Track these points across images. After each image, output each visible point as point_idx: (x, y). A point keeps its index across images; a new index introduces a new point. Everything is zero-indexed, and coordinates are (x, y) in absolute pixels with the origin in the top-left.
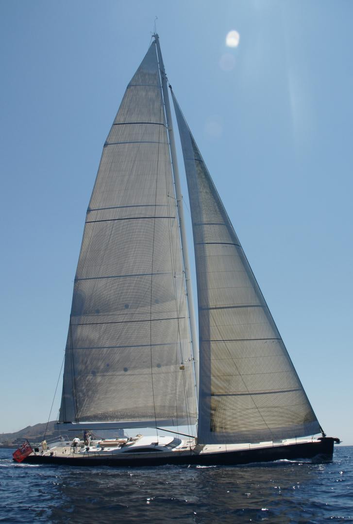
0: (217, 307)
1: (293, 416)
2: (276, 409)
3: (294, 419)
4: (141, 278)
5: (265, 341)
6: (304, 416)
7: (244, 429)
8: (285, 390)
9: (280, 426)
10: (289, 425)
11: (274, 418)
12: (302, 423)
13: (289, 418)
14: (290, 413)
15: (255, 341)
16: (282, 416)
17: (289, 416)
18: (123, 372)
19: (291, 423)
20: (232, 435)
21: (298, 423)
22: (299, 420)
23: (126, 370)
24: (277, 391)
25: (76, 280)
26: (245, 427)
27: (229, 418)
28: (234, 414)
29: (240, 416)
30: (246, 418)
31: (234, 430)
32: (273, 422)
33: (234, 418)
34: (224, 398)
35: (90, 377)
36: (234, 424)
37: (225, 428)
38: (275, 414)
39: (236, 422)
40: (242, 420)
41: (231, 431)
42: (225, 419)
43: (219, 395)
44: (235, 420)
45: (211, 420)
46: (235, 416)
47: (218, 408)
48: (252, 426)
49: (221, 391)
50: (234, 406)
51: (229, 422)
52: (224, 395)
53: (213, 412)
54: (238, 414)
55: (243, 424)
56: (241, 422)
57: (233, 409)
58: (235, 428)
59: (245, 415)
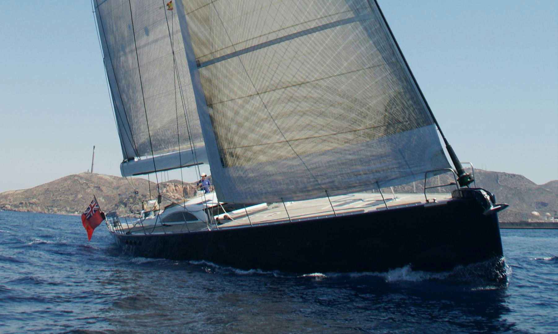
1: (350, 109)
2: (303, 91)
3: (354, 122)
6: (381, 109)
7: (263, 158)
8: (313, 25)
9: (326, 147)
10: (347, 141)
11: (306, 120)
12: (380, 134)
13: (341, 117)
16: (321, 114)
18: (146, 37)
19: (350, 136)
20: (251, 175)
21: (369, 135)
22: (369, 123)
26: (263, 152)
27: (234, 127)
28: (237, 113)
29: (247, 119)
30: (257, 124)
31: (249, 160)
32: (309, 133)
33: (240, 125)
34: (214, 71)
35: (122, 58)
36: (245, 143)
37: (238, 157)
38: (305, 106)
39: (245, 137)
40: (252, 131)
41: (247, 166)
42: (228, 129)
43: (206, 64)
44: (242, 131)
45: (216, 134)
46: (239, 119)
47: (215, 101)
48: (273, 147)
49: (206, 52)
50: (231, 91)
51: (236, 139)
52: (212, 62)
53: (211, 111)
54: (242, 112)
55: (258, 143)
56: (252, 136)
57: (232, 100)
58: (249, 154)
59: (254, 114)
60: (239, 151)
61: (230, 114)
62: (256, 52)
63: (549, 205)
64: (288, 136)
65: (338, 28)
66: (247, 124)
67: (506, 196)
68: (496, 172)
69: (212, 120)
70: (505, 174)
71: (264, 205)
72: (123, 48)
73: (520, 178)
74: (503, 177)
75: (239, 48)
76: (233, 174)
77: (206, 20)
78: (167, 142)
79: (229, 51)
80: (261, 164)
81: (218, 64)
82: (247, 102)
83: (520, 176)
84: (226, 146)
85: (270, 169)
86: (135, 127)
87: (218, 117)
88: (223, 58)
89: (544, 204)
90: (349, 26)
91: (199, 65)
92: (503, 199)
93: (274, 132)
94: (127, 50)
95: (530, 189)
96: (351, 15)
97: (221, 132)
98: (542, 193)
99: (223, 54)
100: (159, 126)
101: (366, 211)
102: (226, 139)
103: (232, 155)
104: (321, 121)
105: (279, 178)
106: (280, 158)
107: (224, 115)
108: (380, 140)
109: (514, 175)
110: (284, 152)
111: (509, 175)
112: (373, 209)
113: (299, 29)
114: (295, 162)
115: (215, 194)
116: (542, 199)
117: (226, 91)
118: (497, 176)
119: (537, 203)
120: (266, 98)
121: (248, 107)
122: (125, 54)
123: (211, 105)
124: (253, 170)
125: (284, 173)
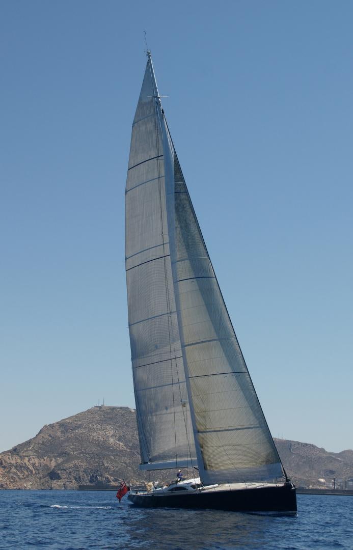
0: (189, 343)
1: (255, 455)
2: (239, 448)
3: (256, 459)
4: (161, 318)
5: (225, 375)
6: (265, 456)
7: (222, 468)
8: (245, 427)
9: (246, 466)
10: (253, 465)
11: (240, 457)
12: (264, 464)
13: (251, 457)
14: (252, 452)
15: (217, 376)
16: (245, 456)
17: (251, 455)
18: (165, 411)
19: (254, 464)
20: (217, 473)
21: (260, 464)
22: (261, 460)
23: (167, 409)
24: (238, 427)
25: (130, 325)
26: (223, 466)
27: (212, 456)
28: (213, 452)
29: (218, 454)
30: (222, 456)
31: (217, 468)
32: (240, 461)
33: (214, 456)
34: (205, 435)
35: (150, 417)
36: (216, 462)
37: (212, 467)
38: (240, 452)
39: (216, 460)
40: (219, 458)
41: (216, 470)
42: (209, 456)
43: (202, 432)
44: (215, 458)
45: (203, 457)
46: (214, 453)
47: (204, 446)
48: (227, 464)
49: (202, 428)
50: (212, 443)
51: (212, 460)
52: (204, 432)
53: (202, 449)
54: (216, 451)
55: (221, 463)
56: (219, 460)
57: (212, 447)
58: (217, 466)
59: (220, 452)
60: (213, 465)
61: (211, 451)
62: (223, 432)
63: (336, 473)
64: (233, 461)
65: (254, 429)
66: (218, 456)
67: (298, 464)
68: (290, 441)
69: (202, 452)
70: (298, 443)
71: (217, 485)
72: (151, 413)
73: (311, 447)
74: (296, 446)
75: (216, 430)
76: (209, 472)
77: (204, 417)
78: (170, 457)
79: (213, 430)
80: (222, 470)
81: (208, 433)
82: (218, 448)
83: (312, 446)
84: (207, 462)
85: (225, 472)
86: (152, 448)
87: (205, 452)
88: (210, 432)
89: (332, 472)
90: (257, 429)
91: (199, 432)
92: (295, 466)
93: (228, 460)
94: (153, 414)
95: (320, 458)
96: (258, 425)
97: (206, 457)
98: (331, 462)
99: (210, 430)
100: (167, 449)
101: (258, 488)
102: (208, 460)
103: (210, 466)
104: (245, 458)
105: (228, 475)
106: (229, 468)
107: (208, 451)
108: (264, 466)
109: (306, 444)
110: (231, 466)
111: (302, 444)
112: (260, 487)
113: (240, 427)
114: (235, 470)
115: (199, 479)
116: (330, 467)
117: (210, 443)
118: (291, 445)
119: (326, 471)
120: (226, 448)
121: (219, 450)
122: (152, 416)
123: (202, 447)
124: (218, 472)
125: (230, 474)
